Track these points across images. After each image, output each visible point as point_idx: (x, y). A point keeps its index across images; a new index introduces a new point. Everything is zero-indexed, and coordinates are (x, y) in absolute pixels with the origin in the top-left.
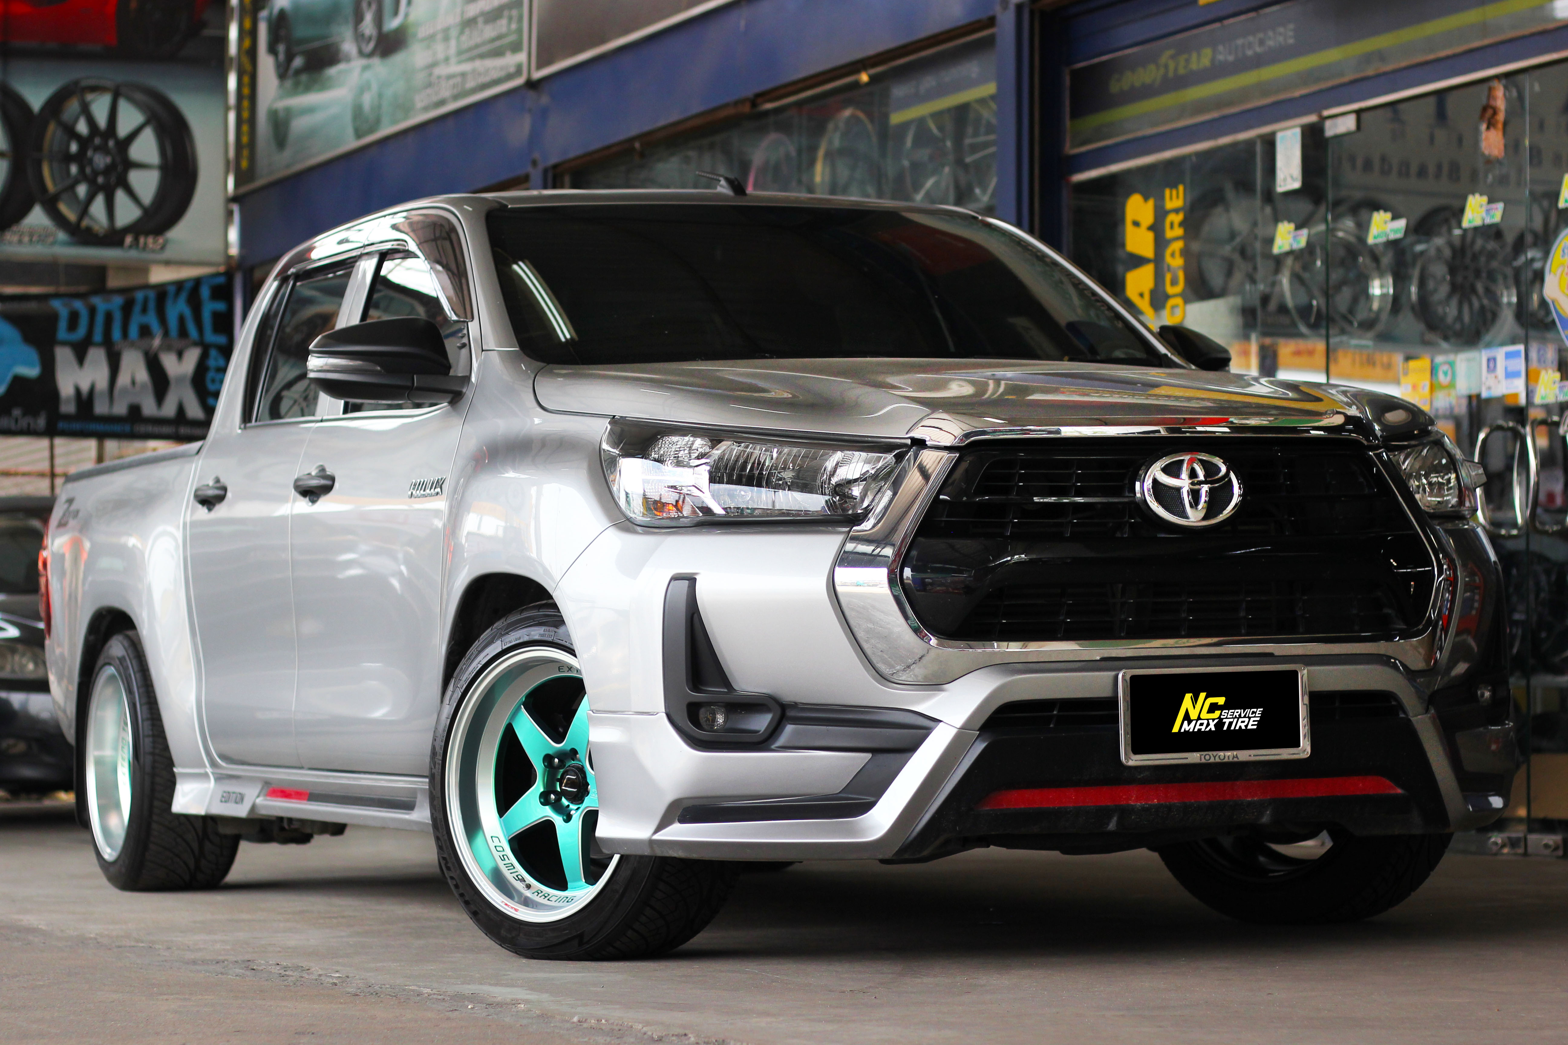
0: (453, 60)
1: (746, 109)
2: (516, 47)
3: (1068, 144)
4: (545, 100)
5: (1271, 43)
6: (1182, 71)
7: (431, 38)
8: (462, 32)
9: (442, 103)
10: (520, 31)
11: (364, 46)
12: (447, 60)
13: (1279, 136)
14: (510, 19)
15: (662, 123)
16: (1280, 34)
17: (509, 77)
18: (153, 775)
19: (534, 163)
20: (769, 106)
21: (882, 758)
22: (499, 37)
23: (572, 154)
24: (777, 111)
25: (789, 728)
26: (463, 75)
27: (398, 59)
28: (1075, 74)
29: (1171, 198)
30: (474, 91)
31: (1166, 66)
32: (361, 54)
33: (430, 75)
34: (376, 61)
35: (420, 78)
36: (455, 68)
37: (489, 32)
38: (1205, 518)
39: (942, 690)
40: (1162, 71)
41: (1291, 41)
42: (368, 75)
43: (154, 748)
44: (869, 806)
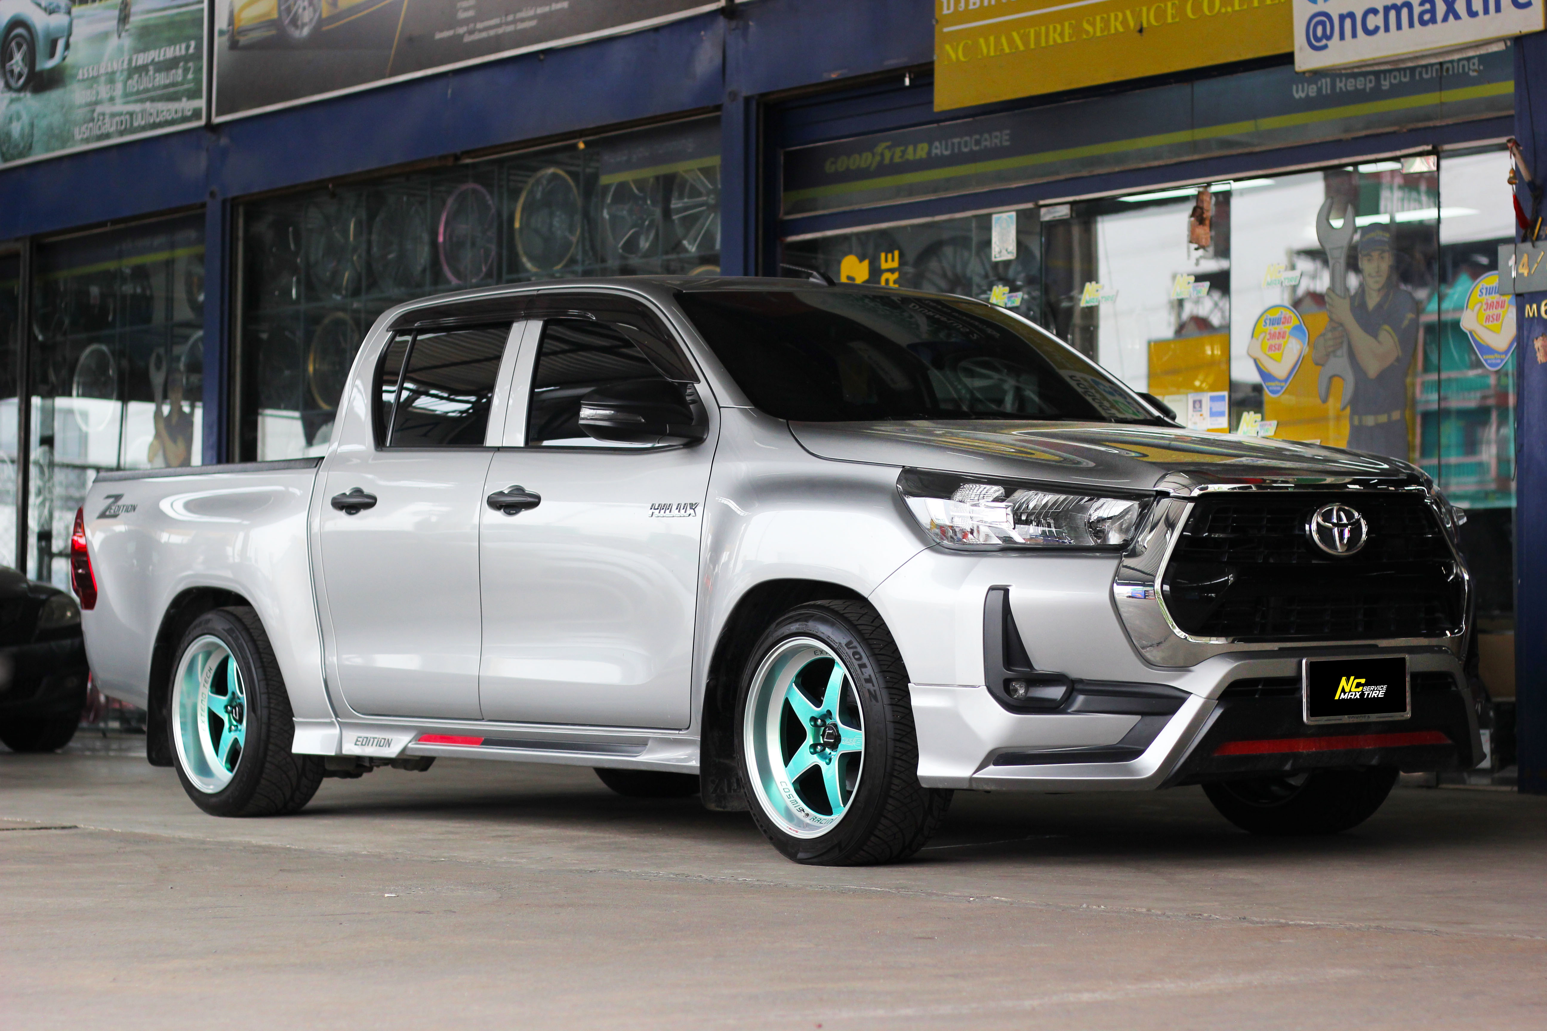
0: (119, 101)
1: (450, 163)
2: (194, 94)
3: (782, 211)
4: (224, 141)
5: (984, 144)
6: (897, 160)
7: (95, 79)
8: (130, 77)
9: (107, 136)
10: (198, 81)
11: (12, 82)
12: (112, 99)
13: (994, 217)
14: (186, 70)
15: (359, 169)
16: (996, 137)
17: (185, 119)
18: (269, 724)
19: (212, 194)
20: (468, 161)
21: (1148, 719)
22: (174, 84)
23: (256, 190)
24: (474, 165)
25: (1081, 698)
26: (131, 114)
27: (54, 95)
28: (788, 155)
29: (886, 261)
30: (143, 129)
31: (882, 155)
32: (8, 86)
33: (93, 111)
34: (28, 96)
35: (79, 114)
36: (120, 107)
37: (161, 79)
38: (1347, 550)
39: (1190, 671)
40: (878, 158)
41: (1007, 144)
42: (15, 107)
43: (269, 703)
44: (1139, 753)
